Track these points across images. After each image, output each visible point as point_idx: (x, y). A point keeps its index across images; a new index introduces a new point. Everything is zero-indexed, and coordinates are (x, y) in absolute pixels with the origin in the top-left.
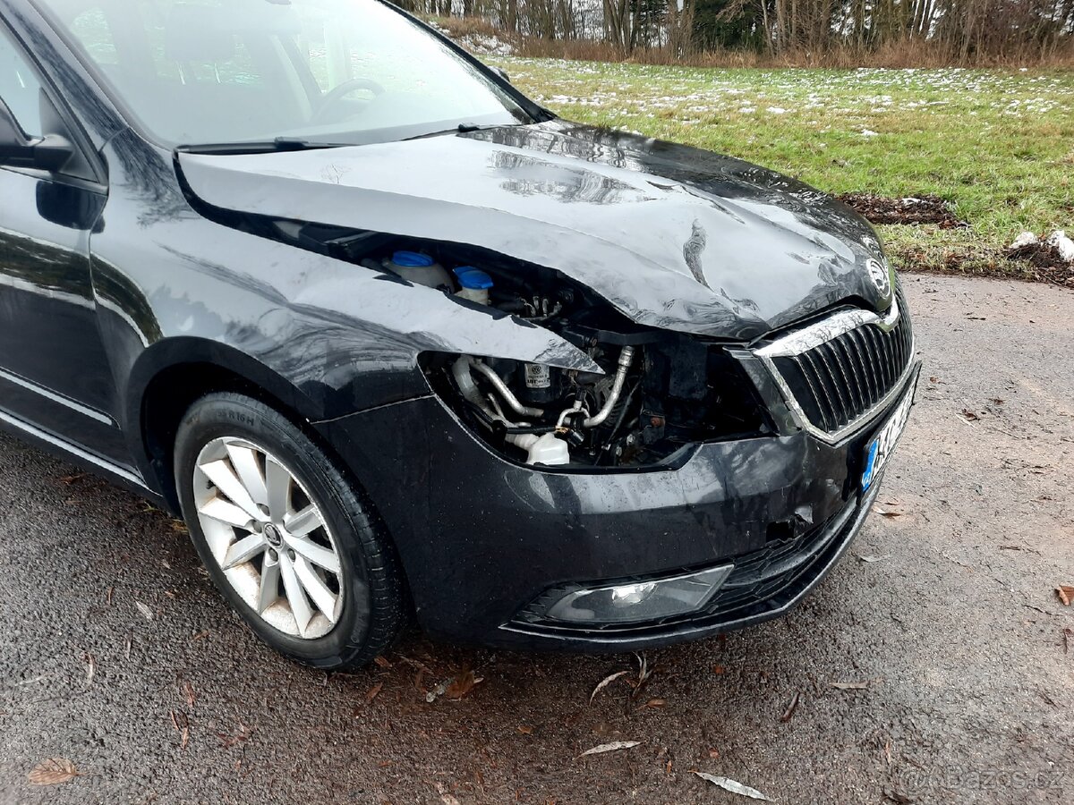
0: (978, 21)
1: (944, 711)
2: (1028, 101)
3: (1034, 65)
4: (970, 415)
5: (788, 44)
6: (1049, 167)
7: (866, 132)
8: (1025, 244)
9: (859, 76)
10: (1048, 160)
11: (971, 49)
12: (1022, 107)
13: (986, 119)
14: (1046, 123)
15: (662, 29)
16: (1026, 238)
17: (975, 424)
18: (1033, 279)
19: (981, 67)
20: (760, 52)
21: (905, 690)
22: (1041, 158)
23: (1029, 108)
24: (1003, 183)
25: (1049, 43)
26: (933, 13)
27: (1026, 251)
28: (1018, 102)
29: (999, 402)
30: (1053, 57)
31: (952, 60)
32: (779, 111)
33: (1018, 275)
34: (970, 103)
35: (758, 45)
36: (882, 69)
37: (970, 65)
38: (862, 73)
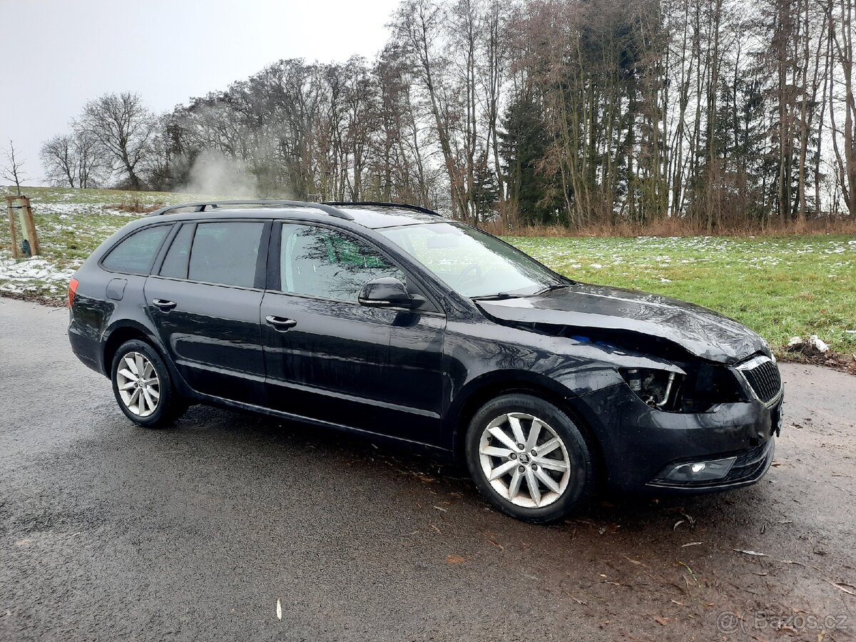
0: (716, 206)
1: (829, 528)
2: (762, 259)
3: (758, 234)
4: (796, 426)
5: (587, 222)
6: (790, 300)
7: (663, 280)
8: (796, 343)
9: (640, 242)
10: (790, 296)
11: (713, 224)
12: (759, 262)
13: (739, 270)
14: (779, 273)
15: (495, 212)
16: (795, 340)
17: (800, 430)
18: (805, 363)
19: (723, 236)
20: (567, 226)
21: (809, 522)
22: (785, 294)
23: (764, 263)
24: (765, 310)
25: (766, 221)
26: (683, 201)
27: (797, 348)
28: (756, 259)
29: (810, 420)
30: (770, 230)
31: (702, 231)
32: (598, 266)
33: (796, 360)
34: (724, 259)
35: (565, 221)
36: (655, 237)
37: (715, 233)
38: (641, 241)
